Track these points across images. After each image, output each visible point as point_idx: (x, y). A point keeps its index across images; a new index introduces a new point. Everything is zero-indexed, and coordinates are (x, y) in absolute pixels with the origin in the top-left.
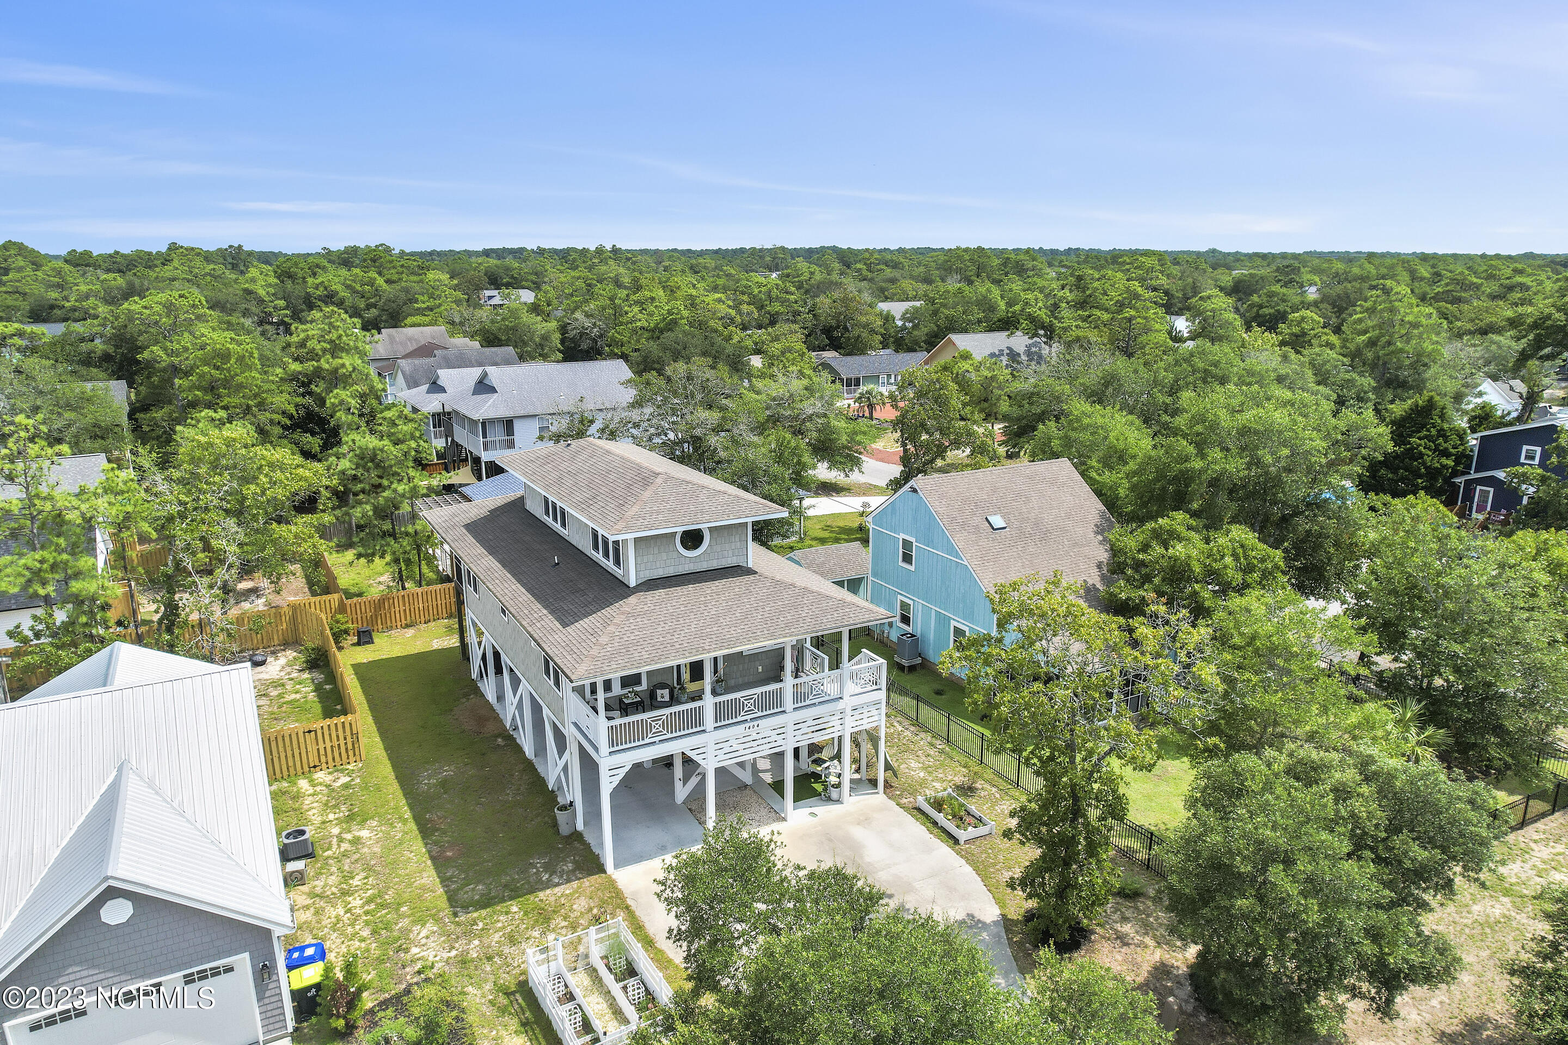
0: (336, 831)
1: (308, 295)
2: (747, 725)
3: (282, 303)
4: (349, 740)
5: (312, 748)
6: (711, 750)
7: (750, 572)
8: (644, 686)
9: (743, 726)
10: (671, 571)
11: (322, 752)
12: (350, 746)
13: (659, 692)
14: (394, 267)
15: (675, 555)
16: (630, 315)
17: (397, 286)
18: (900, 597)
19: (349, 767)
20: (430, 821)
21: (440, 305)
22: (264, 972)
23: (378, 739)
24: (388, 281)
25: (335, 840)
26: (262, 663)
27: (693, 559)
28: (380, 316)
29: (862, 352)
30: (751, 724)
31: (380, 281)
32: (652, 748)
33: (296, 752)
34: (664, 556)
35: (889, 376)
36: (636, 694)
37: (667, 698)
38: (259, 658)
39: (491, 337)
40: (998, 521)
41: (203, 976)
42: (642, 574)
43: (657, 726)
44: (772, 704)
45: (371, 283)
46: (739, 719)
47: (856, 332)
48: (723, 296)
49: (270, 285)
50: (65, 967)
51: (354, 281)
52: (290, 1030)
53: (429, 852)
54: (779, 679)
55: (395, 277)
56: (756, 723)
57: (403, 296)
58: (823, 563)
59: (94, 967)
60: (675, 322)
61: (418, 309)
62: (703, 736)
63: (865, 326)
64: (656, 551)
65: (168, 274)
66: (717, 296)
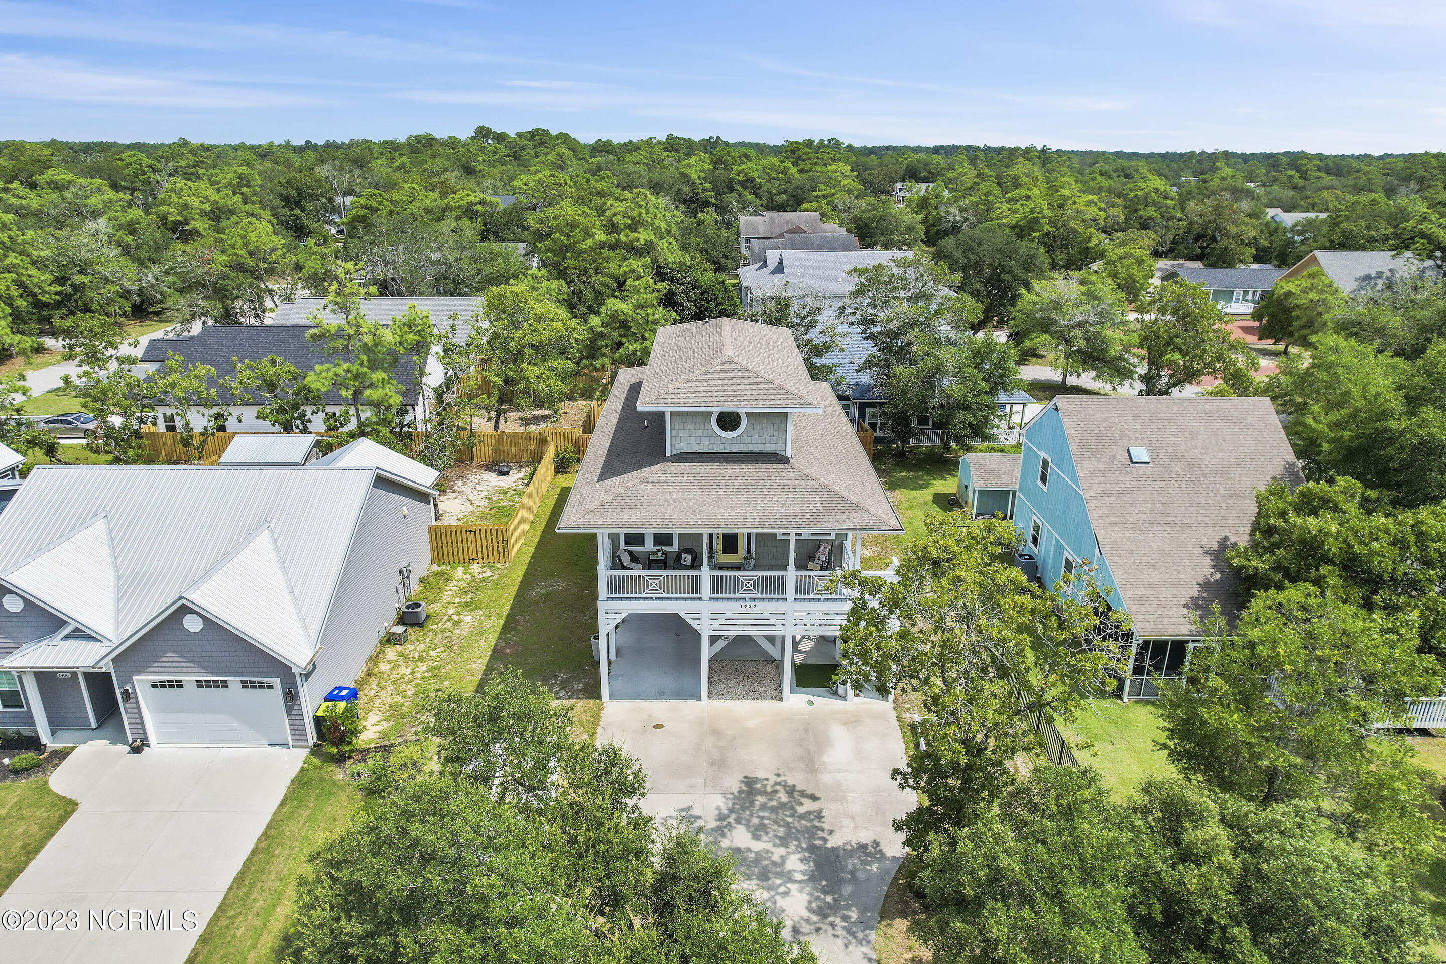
0: (451, 611)
1: (731, 181)
2: (744, 603)
3: (708, 186)
4: (501, 545)
5: (472, 545)
6: (706, 618)
7: (783, 460)
8: (675, 547)
9: (739, 603)
10: (706, 448)
11: (479, 549)
12: (501, 549)
13: (684, 555)
14: (810, 159)
15: (710, 433)
16: (998, 211)
17: (805, 176)
18: (1034, 517)
19: (498, 566)
20: (517, 621)
21: (833, 195)
22: (291, 696)
23: (532, 549)
24: (801, 171)
25: (445, 618)
26: (506, 474)
27: (727, 440)
28: (788, 201)
29: (1230, 264)
30: (748, 603)
31: (794, 171)
32: (646, 603)
33: (460, 545)
34: (700, 433)
35: (1246, 293)
36: (664, 553)
37: (689, 563)
38: (505, 469)
39: (862, 225)
40: (1140, 454)
41: (253, 685)
42: (677, 447)
43: (654, 585)
44: (775, 589)
45: (784, 172)
46: (737, 596)
47: (1223, 243)
48: (1095, 198)
49: (703, 171)
50: (166, 652)
51: (771, 169)
52: (311, 743)
53: (496, 645)
54: (784, 567)
55: (808, 167)
56: (753, 603)
57: (809, 183)
58: (993, 470)
59: (181, 656)
60: (1035, 221)
61: (816, 197)
62: (698, 603)
63: (1237, 238)
64: (691, 427)
65: (634, 159)
66: (1090, 197)
